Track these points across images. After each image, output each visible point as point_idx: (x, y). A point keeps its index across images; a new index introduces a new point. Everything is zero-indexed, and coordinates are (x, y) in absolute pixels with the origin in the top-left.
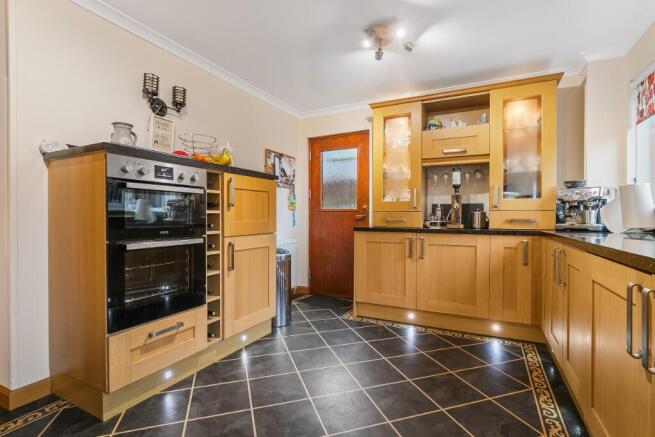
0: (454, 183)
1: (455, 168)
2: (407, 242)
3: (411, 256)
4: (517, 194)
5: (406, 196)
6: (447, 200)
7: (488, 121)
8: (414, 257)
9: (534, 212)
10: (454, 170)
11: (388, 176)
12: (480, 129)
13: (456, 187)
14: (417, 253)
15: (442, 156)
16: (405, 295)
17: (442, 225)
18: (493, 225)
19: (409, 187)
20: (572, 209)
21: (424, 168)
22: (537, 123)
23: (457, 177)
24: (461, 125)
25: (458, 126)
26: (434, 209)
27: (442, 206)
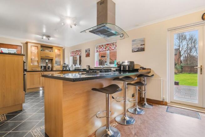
2: (40, 74)
5: (36, 64)
6: (45, 65)
7: (53, 51)
9: (59, 68)
10: (46, 59)
11: (32, 59)
12: (51, 53)
13: (47, 63)
15: (45, 57)
16: (40, 84)
17: (43, 70)
18: (54, 70)
19: (38, 62)
20: (65, 67)
21: (41, 58)
22: (59, 54)
23: (47, 61)
24: (48, 51)
25: (47, 51)
26: (41, 67)
27: (44, 66)
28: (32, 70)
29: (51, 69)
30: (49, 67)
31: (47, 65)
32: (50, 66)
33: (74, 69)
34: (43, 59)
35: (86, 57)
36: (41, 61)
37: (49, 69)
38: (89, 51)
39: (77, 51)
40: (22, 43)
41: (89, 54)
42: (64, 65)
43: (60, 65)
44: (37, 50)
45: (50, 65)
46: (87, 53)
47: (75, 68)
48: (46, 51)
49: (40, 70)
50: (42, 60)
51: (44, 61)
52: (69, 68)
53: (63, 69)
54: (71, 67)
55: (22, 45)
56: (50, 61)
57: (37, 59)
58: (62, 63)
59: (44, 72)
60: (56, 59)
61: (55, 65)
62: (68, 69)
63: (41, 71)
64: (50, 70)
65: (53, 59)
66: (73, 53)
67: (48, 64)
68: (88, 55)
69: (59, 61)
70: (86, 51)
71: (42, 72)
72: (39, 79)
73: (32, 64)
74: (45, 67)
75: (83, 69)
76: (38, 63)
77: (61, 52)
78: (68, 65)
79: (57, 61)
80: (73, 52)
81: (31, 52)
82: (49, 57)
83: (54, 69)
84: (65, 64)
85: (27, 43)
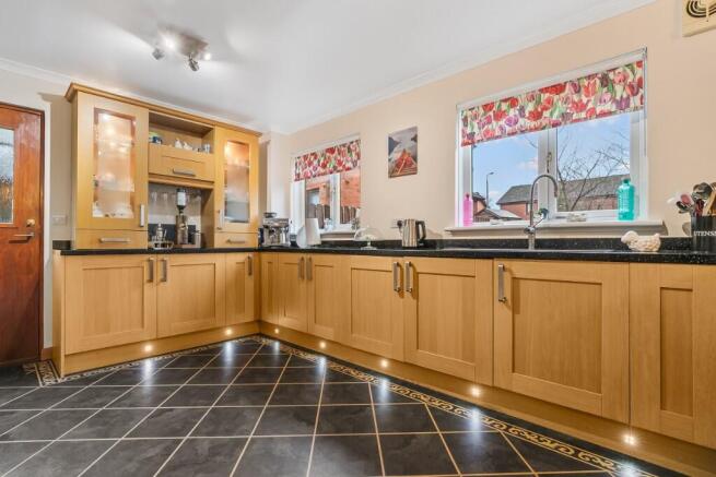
0: (179, 204)
1: (179, 189)
2: (146, 266)
3: (151, 280)
4: (232, 219)
5: (123, 211)
6: (170, 220)
7: (211, 152)
8: (155, 280)
9: (244, 234)
10: (178, 190)
11: (100, 185)
12: (205, 156)
13: (181, 208)
14: (158, 275)
15: (171, 174)
16: (143, 326)
17: (163, 245)
18: (217, 245)
19: (132, 203)
20: (271, 232)
21: (151, 183)
22: (243, 164)
23: (182, 198)
24: (187, 147)
25: (183, 147)
26: (152, 229)
27: (164, 226)
28: (96, 247)
29: (204, 243)
30: (192, 229)
31: (184, 219)
32: (198, 228)
33: (319, 243)
34: (159, 186)
35: (392, 174)
36: (150, 198)
37: (191, 240)
38: (415, 139)
39: (331, 150)
40: (46, 97)
41: (415, 158)
42: (265, 222)
43: (247, 222)
44: (130, 139)
45: (195, 220)
46: (396, 155)
47: (322, 236)
48: (178, 144)
49: (145, 245)
50: (155, 195)
51: (165, 196)
52: (294, 236)
53: (262, 240)
54: (300, 231)
55: (46, 107)
56: (199, 198)
57: (127, 185)
58: (255, 212)
59: (166, 257)
60: (229, 191)
61: (221, 220)
62: (284, 240)
63: (150, 251)
64: (198, 245)
65: (210, 191)
66: (310, 164)
67: (185, 212)
68: (405, 165)
69: (243, 200)
70: (392, 144)
71: (153, 258)
72: (136, 295)
73: (97, 214)
74: (171, 231)
75: (374, 244)
76: (133, 210)
77: (253, 155)
78: (285, 224)
79: (230, 199)
80: (307, 160)
81: (96, 147)
82: (191, 177)
83: (219, 242)
84: (269, 215)
85: (72, 96)
